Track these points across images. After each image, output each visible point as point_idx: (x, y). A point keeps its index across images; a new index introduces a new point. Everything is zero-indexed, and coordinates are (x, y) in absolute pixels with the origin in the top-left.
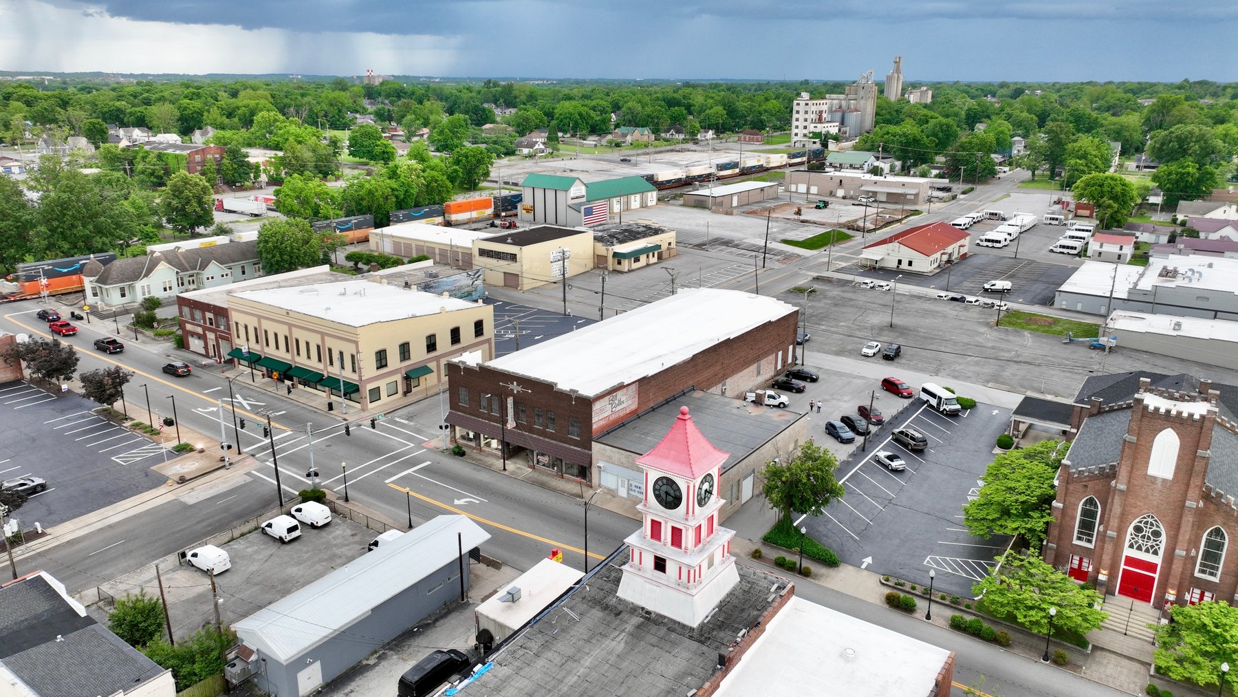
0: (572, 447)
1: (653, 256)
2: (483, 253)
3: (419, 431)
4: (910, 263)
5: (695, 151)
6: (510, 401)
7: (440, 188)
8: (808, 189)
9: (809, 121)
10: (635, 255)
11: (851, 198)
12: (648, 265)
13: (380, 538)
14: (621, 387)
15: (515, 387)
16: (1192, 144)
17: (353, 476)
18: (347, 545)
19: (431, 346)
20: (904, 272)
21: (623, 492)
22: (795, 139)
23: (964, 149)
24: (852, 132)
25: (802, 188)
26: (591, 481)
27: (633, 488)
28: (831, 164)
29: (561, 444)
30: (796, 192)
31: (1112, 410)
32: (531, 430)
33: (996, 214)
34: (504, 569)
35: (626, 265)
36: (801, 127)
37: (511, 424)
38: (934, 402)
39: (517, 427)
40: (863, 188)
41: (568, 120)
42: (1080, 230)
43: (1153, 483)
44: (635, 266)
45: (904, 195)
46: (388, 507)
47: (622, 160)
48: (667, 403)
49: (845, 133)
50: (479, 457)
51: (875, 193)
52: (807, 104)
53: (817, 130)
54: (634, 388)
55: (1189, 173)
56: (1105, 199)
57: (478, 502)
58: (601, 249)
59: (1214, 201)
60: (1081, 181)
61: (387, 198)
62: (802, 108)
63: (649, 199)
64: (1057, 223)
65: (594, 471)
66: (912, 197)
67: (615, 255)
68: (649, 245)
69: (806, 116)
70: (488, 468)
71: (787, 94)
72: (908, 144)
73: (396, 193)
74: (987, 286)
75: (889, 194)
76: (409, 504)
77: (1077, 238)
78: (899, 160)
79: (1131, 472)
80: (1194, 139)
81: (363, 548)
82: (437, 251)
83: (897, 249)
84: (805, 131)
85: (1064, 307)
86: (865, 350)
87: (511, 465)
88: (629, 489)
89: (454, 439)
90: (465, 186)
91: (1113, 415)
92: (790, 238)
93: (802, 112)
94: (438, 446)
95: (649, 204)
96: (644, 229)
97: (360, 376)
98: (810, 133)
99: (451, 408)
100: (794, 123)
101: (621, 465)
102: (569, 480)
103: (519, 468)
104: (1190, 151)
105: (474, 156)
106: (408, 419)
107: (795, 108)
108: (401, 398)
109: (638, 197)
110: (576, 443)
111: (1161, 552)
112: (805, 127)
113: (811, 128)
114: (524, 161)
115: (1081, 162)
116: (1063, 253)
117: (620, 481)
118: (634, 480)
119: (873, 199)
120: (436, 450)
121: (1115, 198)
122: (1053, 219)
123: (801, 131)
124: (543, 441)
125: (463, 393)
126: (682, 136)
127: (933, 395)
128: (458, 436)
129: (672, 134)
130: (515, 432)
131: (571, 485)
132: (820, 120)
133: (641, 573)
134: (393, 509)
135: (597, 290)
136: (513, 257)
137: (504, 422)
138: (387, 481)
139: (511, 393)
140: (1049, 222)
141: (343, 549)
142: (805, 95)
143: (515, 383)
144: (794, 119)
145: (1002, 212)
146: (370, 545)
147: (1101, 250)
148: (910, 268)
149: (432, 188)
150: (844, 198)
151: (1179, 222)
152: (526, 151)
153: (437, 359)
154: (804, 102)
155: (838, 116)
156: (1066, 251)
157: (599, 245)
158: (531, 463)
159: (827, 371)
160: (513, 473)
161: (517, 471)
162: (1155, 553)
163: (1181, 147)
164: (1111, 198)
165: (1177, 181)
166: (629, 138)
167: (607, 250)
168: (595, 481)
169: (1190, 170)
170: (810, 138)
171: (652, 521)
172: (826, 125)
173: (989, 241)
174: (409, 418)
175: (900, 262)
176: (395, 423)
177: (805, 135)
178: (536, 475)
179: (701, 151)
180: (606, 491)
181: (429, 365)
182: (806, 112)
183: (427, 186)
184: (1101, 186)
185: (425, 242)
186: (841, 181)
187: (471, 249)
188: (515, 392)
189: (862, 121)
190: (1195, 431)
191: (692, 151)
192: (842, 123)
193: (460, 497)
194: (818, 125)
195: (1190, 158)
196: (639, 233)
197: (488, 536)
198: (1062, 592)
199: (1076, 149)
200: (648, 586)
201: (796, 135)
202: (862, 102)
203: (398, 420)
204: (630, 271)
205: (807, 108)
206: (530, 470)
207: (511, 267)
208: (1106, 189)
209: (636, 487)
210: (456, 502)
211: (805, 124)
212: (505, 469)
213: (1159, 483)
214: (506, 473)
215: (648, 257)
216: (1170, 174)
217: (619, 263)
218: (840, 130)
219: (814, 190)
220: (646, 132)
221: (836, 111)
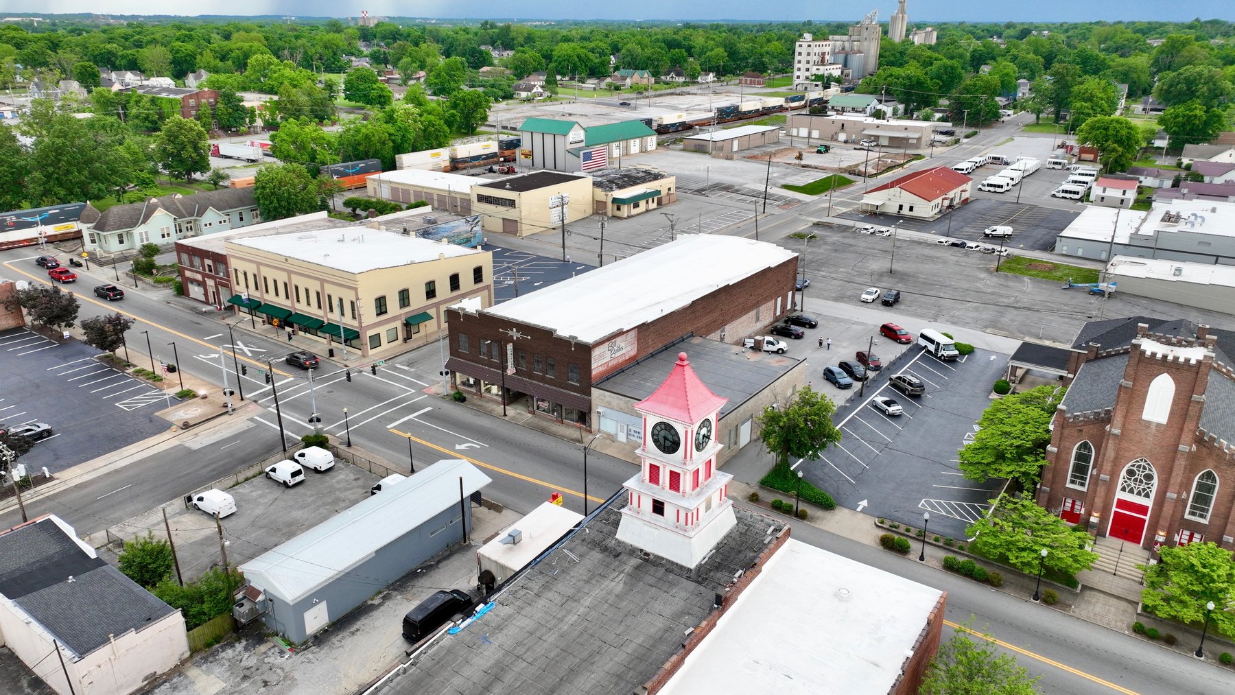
0: (572, 393)
1: (653, 202)
2: (481, 198)
3: (419, 377)
4: (911, 209)
5: (696, 94)
6: (510, 347)
7: (437, 133)
8: (810, 133)
9: (811, 63)
10: (635, 202)
11: (853, 142)
12: (647, 211)
13: (382, 482)
14: (620, 333)
15: (514, 334)
16: (1200, 86)
17: (355, 421)
18: (351, 489)
19: (431, 293)
20: (905, 218)
21: (622, 437)
22: (797, 81)
23: (968, 92)
24: (855, 74)
25: (804, 132)
26: (590, 426)
27: (633, 433)
28: (833, 108)
29: (561, 390)
30: (798, 136)
31: (1109, 356)
32: (531, 377)
33: (999, 159)
34: (505, 512)
35: (625, 211)
36: (803, 69)
37: (511, 370)
38: (932, 348)
39: (517, 373)
40: (865, 132)
41: (567, 62)
42: (1083, 174)
43: (1147, 427)
44: (634, 211)
45: (907, 139)
46: (391, 452)
47: (621, 104)
48: (666, 349)
49: (848, 75)
50: (480, 403)
51: (877, 137)
52: (809, 46)
53: (820, 73)
54: (633, 334)
55: (1196, 116)
56: (1110, 142)
57: (479, 447)
58: (600, 194)
59: (1220, 144)
60: (1086, 125)
61: (384, 143)
62: (804, 50)
63: (649, 144)
64: (1060, 167)
65: (594, 417)
66: (915, 141)
67: (615, 200)
68: (649, 191)
69: (809, 58)
70: (489, 414)
71: (789, 35)
72: (911, 87)
73: (393, 138)
74: (988, 232)
75: (891, 138)
76: (410, 448)
77: (1080, 182)
78: (902, 103)
79: (1126, 417)
80: (1202, 81)
81: (366, 492)
82: (435, 197)
83: (898, 194)
84: (808, 74)
85: (1064, 252)
86: (864, 296)
87: (511, 411)
88: (628, 434)
89: (454, 385)
90: (463, 131)
91: (1110, 360)
92: (791, 183)
93: (804, 54)
94: (439, 392)
95: (649, 149)
96: (643, 174)
97: (360, 323)
98: (812, 75)
99: (451, 354)
100: (797, 66)
101: (621, 410)
102: (568, 426)
103: (519, 414)
104: (1198, 94)
105: (472, 100)
106: (408, 366)
107: (798, 50)
108: (401, 345)
109: (638, 141)
110: (575, 389)
111: (1153, 495)
112: (807, 70)
113: (814, 70)
114: (522, 105)
115: (1086, 105)
116: (1065, 198)
117: (619, 427)
118: (634, 425)
119: (875, 143)
120: (437, 396)
121: (1120, 142)
122: (1057, 163)
123: (803, 74)
124: (543, 387)
125: (463, 339)
126: (682, 79)
127: (932, 341)
128: (458, 382)
129: (672, 77)
130: (515, 378)
131: (571, 430)
132: (823, 62)
133: (639, 516)
134: (395, 454)
135: (596, 236)
136: (512, 203)
137: (504, 368)
138: (389, 427)
139: (510, 340)
140: (1052, 166)
141: (347, 493)
142: (808, 36)
143: (514, 330)
144: (796, 61)
145: (1005, 157)
146: (373, 489)
147: (1104, 194)
148: (911, 213)
149: (430, 133)
150: (846, 142)
151: (1183, 166)
152: (524, 95)
153: (437, 305)
154: (807, 44)
155: (841, 57)
156: (1068, 196)
157: (598, 191)
158: (531, 409)
159: (826, 318)
160: (513, 418)
161: (517, 416)
162: (1147, 496)
163: (1189, 89)
164: (1116, 142)
165: (1184, 124)
166: (628, 82)
167: (607, 195)
168: (594, 426)
169: (1198, 112)
170: (812, 80)
171: (651, 465)
172: (828, 67)
173: (991, 185)
174: (410, 364)
175: (901, 207)
176: (396, 369)
177: (807, 78)
178: (536, 420)
179: (702, 94)
180: (605, 436)
181: (428, 312)
182: (809, 54)
183: (425, 131)
184: (1106, 129)
185: (423, 187)
186: (843, 125)
187: (469, 195)
188: (515, 338)
189: (865, 63)
190: (1190, 376)
191: (692, 94)
192: (845, 65)
193: (462, 442)
194: (820, 67)
195: (1198, 101)
196: (638, 178)
197: (488, 480)
198: (1054, 534)
199: (1082, 91)
200: (646, 528)
201: (798, 77)
202: (866, 43)
203: (398, 366)
204: (629, 217)
205: (810, 50)
206: (530, 416)
207: (510, 213)
208: (1111, 132)
209: (635, 432)
210: (458, 447)
211: (808, 66)
212: (505, 415)
213: (1153, 427)
214: (507, 418)
215: (647, 202)
216: (1177, 116)
217: (619, 209)
218: (842, 73)
219: (815, 134)
220: (646, 75)
221: (839, 53)
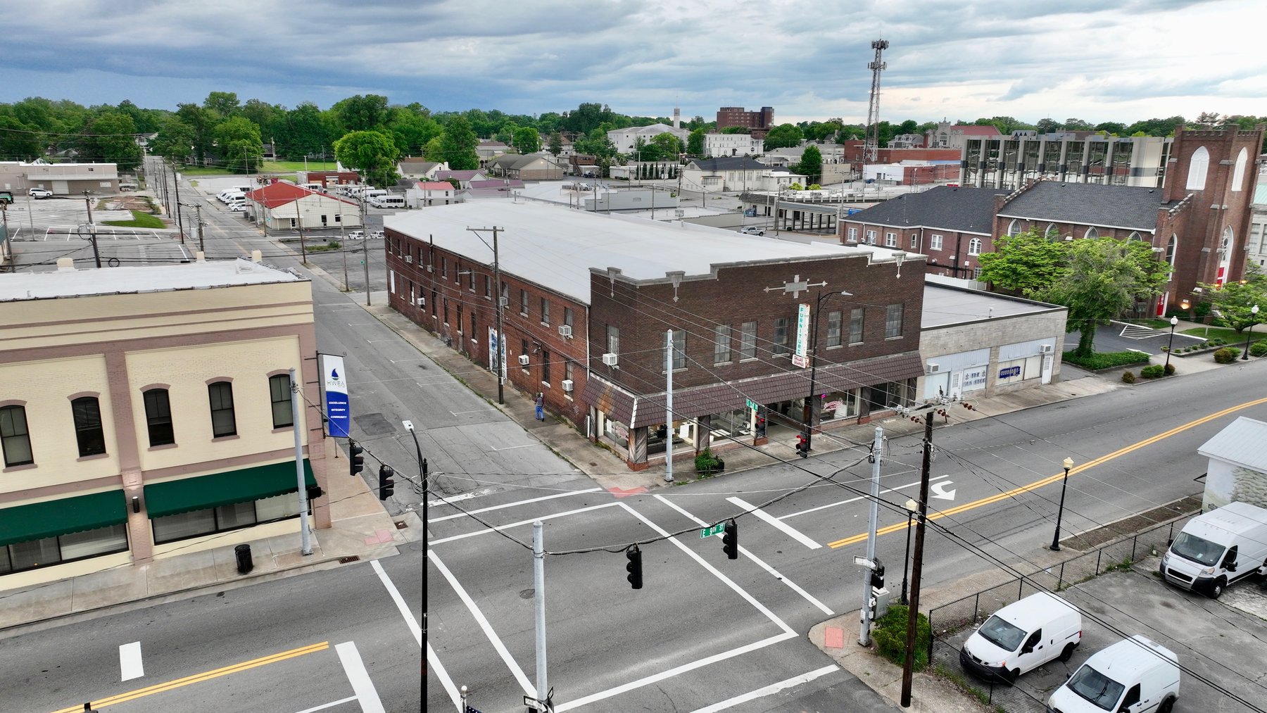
0: (890, 357)
6: (804, 312)
15: (797, 287)
21: (955, 394)
27: (969, 379)
29: (872, 359)
40: (29, 178)
51: (48, 184)
65: (922, 378)
101: (961, 350)
102: (877, 419)
110: (895, 347)
117: (953, 378)
118: (971, 366)
143: (797, 278)
147: (430, 197)
148: (338, 224)
164: (383, 155)
175: (324, 218)
188: (796, 295)
206: (822, 435)
209: (972, 375)
213: (1236, 196)
